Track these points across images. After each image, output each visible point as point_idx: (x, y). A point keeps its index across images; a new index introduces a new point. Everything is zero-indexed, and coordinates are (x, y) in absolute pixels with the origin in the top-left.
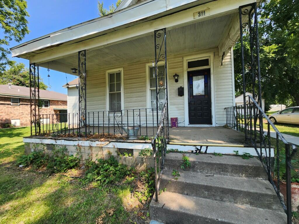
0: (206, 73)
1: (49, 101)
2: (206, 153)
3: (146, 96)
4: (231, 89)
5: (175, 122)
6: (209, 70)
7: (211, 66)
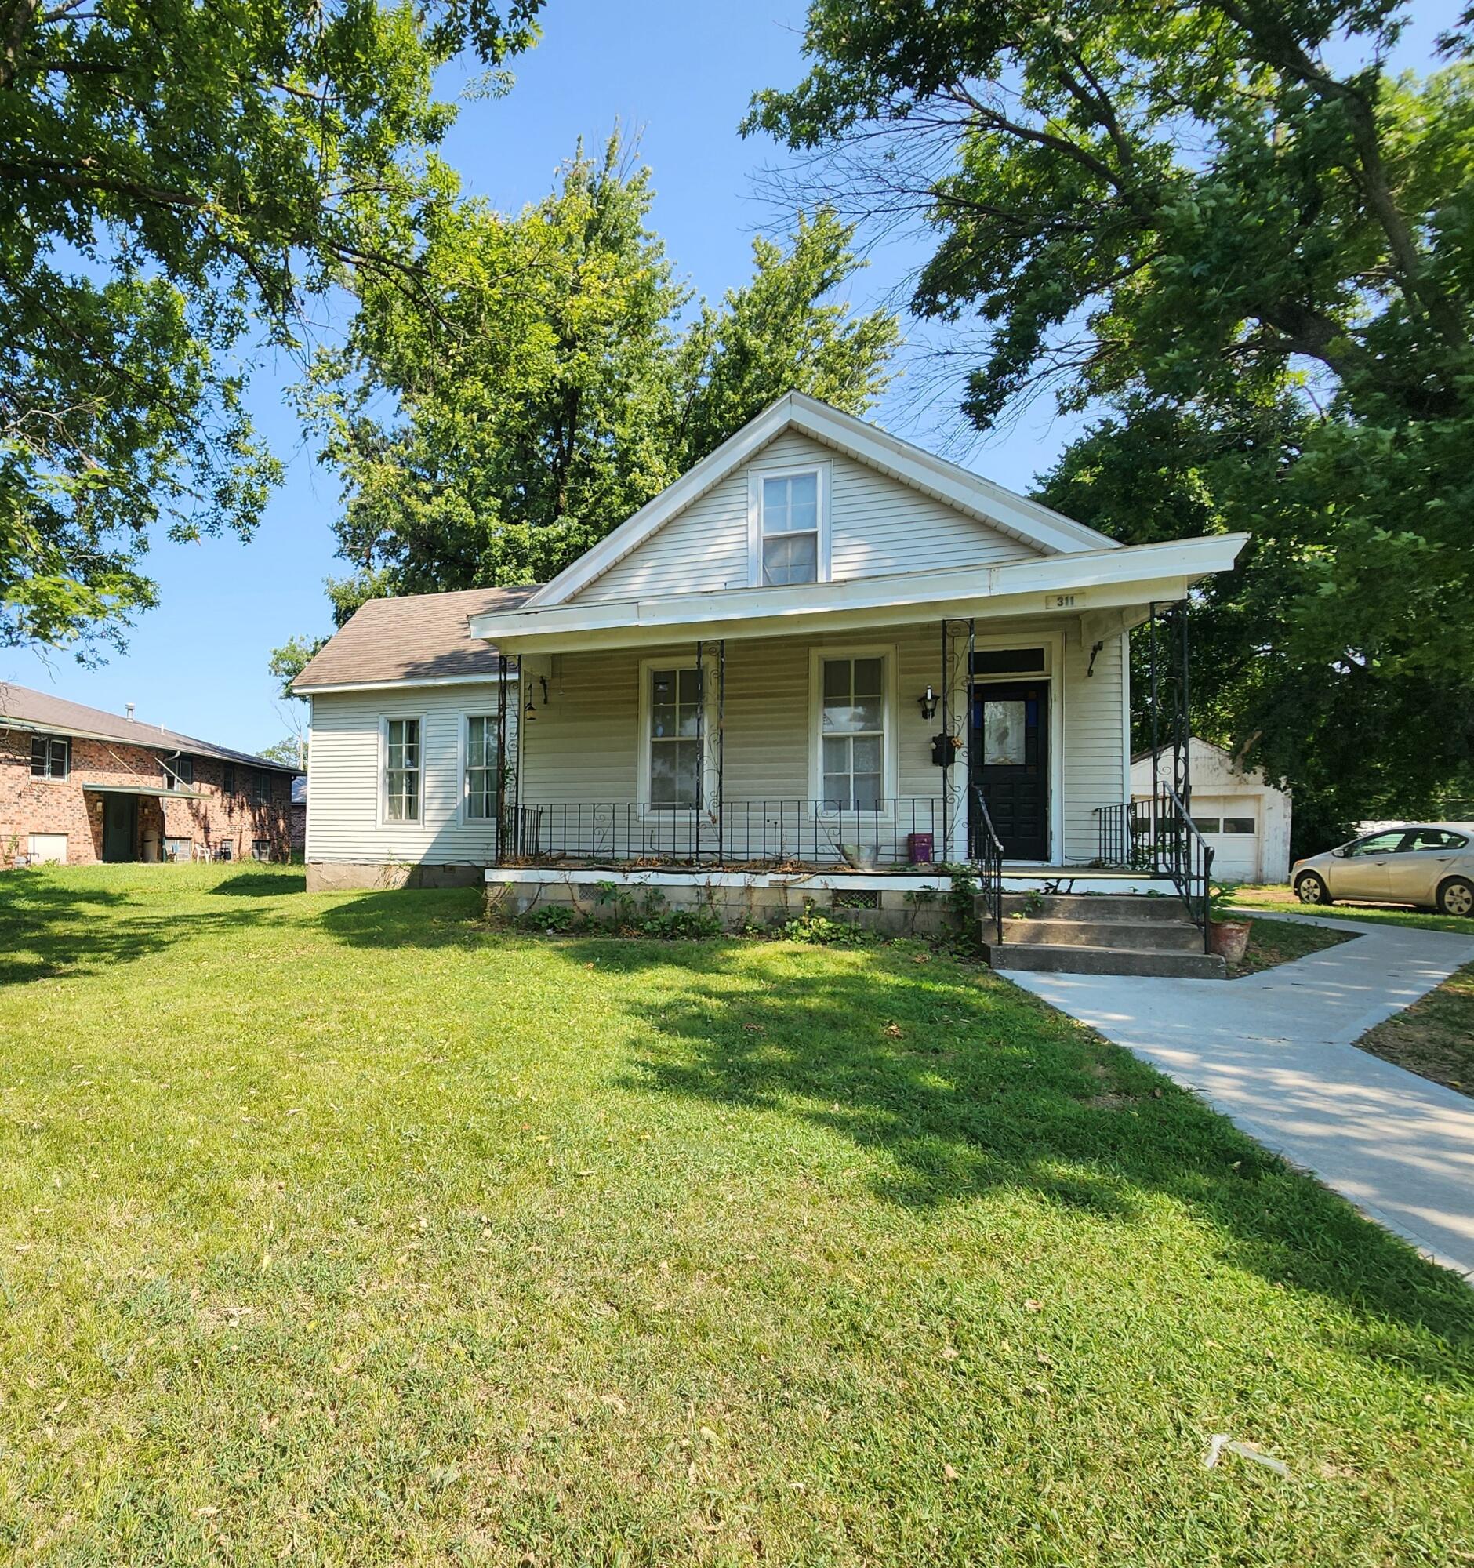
0: (1032, 695)
1: (70, 745)
2: (1068, 893)
3: (806, 760)
4: (1118, 752)
5: (927, 848)
6: (1045, 686)
7: (1054, 673)
